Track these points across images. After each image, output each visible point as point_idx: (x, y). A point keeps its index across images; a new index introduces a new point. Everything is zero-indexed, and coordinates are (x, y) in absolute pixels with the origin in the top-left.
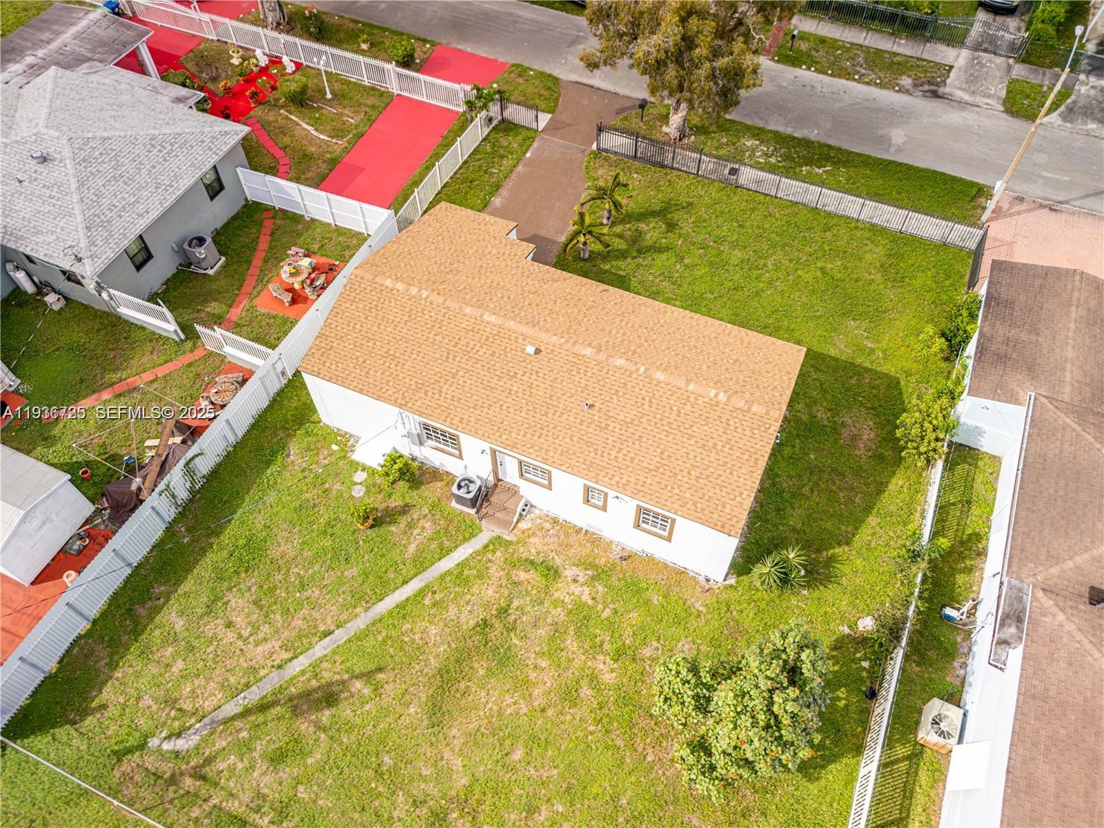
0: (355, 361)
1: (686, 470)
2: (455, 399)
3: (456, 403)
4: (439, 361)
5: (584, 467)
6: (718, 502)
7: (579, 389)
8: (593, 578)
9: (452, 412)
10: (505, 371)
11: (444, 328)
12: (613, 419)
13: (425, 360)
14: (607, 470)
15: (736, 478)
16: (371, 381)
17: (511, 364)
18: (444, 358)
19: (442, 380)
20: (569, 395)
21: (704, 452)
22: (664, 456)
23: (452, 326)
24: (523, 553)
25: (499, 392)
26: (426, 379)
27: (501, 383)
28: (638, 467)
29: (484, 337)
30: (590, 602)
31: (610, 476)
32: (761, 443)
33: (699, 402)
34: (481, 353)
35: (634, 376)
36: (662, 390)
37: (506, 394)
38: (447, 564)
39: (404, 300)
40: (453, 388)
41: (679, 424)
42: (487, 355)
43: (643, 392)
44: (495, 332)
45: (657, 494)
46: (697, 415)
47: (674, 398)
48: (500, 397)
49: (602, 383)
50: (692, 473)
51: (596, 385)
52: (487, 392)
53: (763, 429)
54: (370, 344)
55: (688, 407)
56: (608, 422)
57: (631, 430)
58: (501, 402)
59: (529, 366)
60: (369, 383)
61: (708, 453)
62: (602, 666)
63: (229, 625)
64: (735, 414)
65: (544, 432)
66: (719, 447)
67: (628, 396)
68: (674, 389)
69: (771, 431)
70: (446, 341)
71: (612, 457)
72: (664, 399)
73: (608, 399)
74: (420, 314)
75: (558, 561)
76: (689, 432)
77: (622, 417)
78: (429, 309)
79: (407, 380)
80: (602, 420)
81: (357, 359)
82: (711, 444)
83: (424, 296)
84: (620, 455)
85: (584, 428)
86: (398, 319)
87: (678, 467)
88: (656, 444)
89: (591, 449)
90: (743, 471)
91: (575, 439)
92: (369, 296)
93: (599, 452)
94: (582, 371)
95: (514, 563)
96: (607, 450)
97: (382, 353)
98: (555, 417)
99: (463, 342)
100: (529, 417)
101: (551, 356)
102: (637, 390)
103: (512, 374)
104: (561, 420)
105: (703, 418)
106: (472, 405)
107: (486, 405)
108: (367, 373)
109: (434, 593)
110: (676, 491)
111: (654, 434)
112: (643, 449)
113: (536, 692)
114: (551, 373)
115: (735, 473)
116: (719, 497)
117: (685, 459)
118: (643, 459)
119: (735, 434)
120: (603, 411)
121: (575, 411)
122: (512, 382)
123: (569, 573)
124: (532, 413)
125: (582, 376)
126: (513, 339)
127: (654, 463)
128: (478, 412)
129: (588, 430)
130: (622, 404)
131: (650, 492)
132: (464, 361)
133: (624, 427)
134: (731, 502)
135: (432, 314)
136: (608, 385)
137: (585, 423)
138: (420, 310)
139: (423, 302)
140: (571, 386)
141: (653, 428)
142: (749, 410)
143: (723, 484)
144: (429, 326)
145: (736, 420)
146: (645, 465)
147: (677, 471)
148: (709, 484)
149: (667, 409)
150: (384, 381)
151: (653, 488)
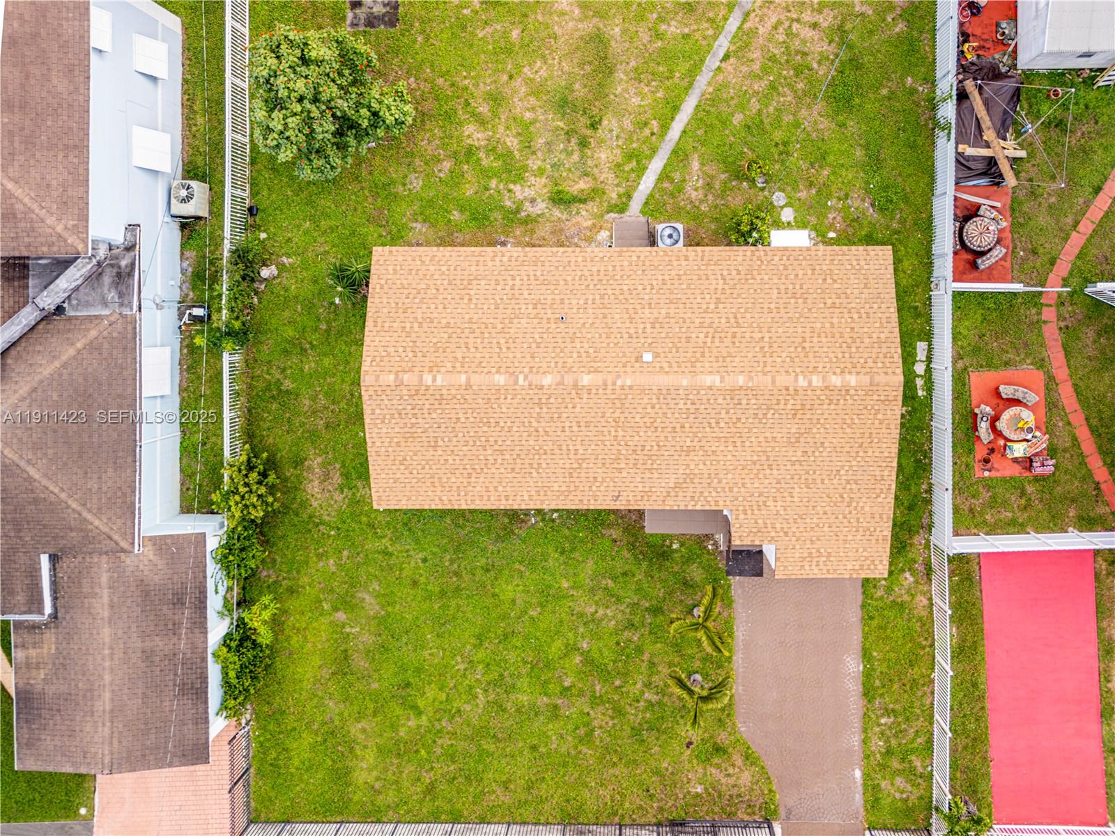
0: (835, 277)
1: (441, 291)
2: (704, 277)
3: (701, 273)
4: (742, 310)
5: (542, 259)
6: (402, 272)
7: (579, 335)
8: (518, 211)
9: (700, 263)
10: (666, 326)
11: (757, 349)
12: (532, 316)
13: (758, 306)
14: (518, 263)
15: (391, 301)
16: (804, 263)
17: (663, 335)
18: (739, 316)
19: (728, 292)
20: (587, 325)
21: (430, 315)
22: (467, 297)
23: (750, 355)
24: (592, 207)
25: (661, 301)
26: (746, 287)
27: (663, 311)
28: (489, 277)
29: (707, 355)
30: (511, 186)
31: (513, 259)
32: (376, 344)
33: (449, 365)
34: (702, 336)
35: (526, 370)
36: (493, 365)
37: (653, 302)
38: (656, 166)
39: (821, 365)
40: (712, 287)
41: (463, 335)
42: (694, 336)
43: (511, 355)
44: (698, 365)
45: (462, 258)
46: (448, 350)
47: (477, 361)
48: (659, 296)
49: (558, 350)
50: (434, 291)
51: (563, 345)
52: (675, 296)
53: (378, 359)
54: (829, 302)
55: (459, 355)
56: (535, 311)
57: (509, 312)
58: (654, 291)
59: (643, 341)
60: (805, 259)
61: (425, 316)
62: (479, 136)
63: (815, 26)
64: (410, 364)
65: (596, 278)
66: (416, 325)
67: (525, 345)
68: (480, 370)
69: (369, 359)
70: (747, 335)
71: (518, 278)
72: (487, 355)
73: (545, 336)
74: (793, 355)
75: (557, 213)
76: (450, 331)
77: (523, 321)
78: (786, 365)
79: (766, 277)
80: (543, 311)
81: (835, 281)
82: (425, 325)
83: (801, 378)
84: (511, 283)
85: (557, 297)
86: (815, 340)
87: (450, 291)
88: (480, 306)
89: (542, 278)
90: (385, 310)
91: (562, 283)
92: (866, 355)
93: (532, 278)
94: (584, 355)
95: (596, 193)
96: (526, 283)
97: (810, 296)
98: (591, 297)
99: (728, 342)
100: (618, 287)
101: (624, 360)
102: (519, 356)
103: (657, 325)
104: (584, 297)
105: (441, 350)
106: (683, 277)
107: (669, 282)
108: (814, 270)
109: (653, 134)
110: (444, 268)
111: (485, 316)
112: (490, 297)
113: (523, 89)
114: (616, 341)
115: (393, 305)
116: (403, 277)
117: (446, 301)
118: (487, 287)
119: (404, 344)
120: (545, 321)
121: (575, 311)
122: (653, 317)
123: (541, 207)
124: (617, 292)
125: (582, 350)
126: (675, 365)
127: (475, 287)
128: (673, 273)
129: (553, 296)
130: (527, 336)
131: (469, 258)
132: (717, 321)
133: (517, 312)
134: (390, 277)
135: (779, 360)
136: (550, 350)
137: (558, 302)
138: (797, 360)
139: (798, 370)
140: (589, 336)
141: (487, 321)
142: (397, 373)
143: (401, 291)
144: (775, 345)
145: (407, 359)
146: (483, 282)
147: (450, 287)
148: (414, 286)
149: (480, 346)
150: (790, 267)
151: (467, 263)
